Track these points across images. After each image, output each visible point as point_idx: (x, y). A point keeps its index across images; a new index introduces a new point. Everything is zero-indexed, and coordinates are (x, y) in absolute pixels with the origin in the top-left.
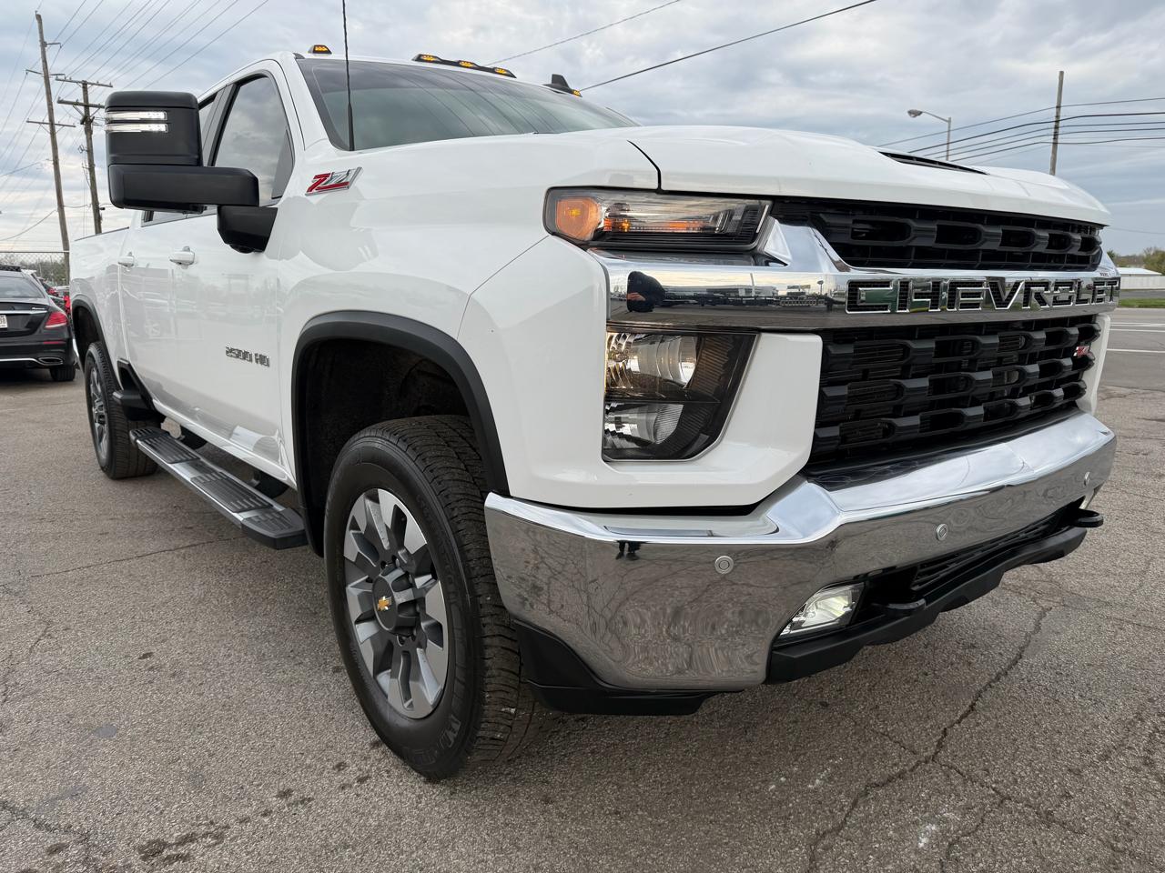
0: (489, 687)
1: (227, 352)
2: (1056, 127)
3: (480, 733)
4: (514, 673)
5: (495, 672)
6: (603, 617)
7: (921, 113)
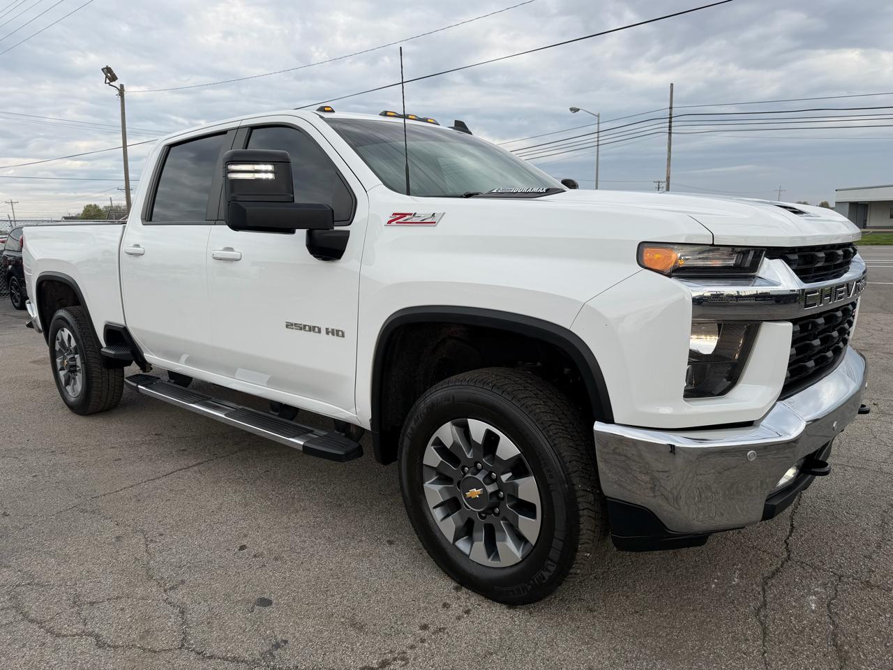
0: (581, 541)
1: (287, 326)
2: (670, 122)
3: (571, 571)
4: (591, 530)
5: (585, 532)
6: (672, 493)
7: (579, 110)
